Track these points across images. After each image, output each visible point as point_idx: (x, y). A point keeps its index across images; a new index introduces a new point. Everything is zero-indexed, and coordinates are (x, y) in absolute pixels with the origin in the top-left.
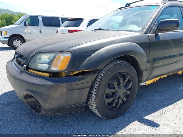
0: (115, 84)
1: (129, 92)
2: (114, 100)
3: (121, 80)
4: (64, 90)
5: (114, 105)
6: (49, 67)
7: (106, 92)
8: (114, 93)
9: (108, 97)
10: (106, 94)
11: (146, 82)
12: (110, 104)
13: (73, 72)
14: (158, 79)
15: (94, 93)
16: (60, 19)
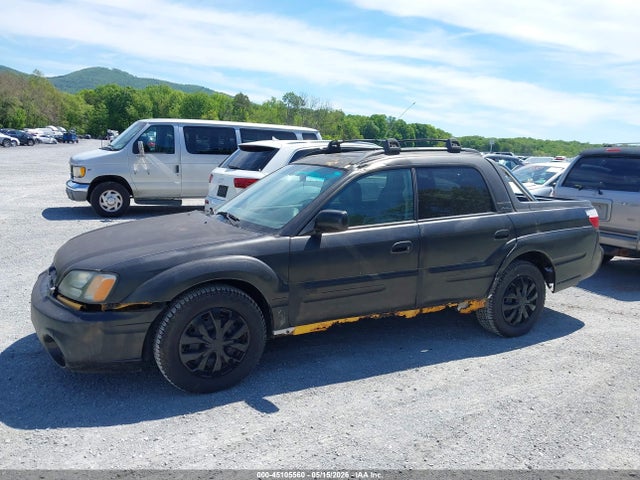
0: (203, 331)
1: (242, 347)
2: (202, 358)
3: (217, 324)
4: (99, 332)
5: (202, 367)
7: (182, 342)
8: (202, 347)
9: (187, 349)
10: (183, 346)
11: (291, 330)
12: (193, 364)
13: (118, 304)
14: (329, 324)
15: (158, 342)
16: (238, 132)
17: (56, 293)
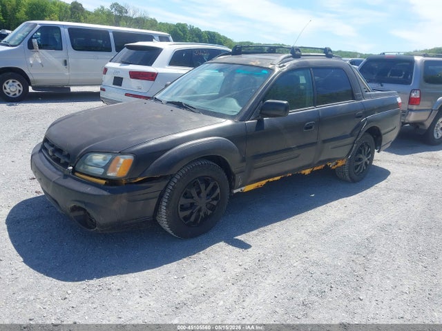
0: (194, 192)
1: (215, 203)
2: (192, 213)
4: (124, 201)
5: (192, 219)
6: (105, 173)
7: (180, 203)
8: (192, 205)
9: (183, 208)
10: (181, 205)
11: (243, 188)
12: (186, 218)
13: (135, 179)
14: (264, 182)
15: (164, 204)
16: (111, 34)
17: (74, 171)
